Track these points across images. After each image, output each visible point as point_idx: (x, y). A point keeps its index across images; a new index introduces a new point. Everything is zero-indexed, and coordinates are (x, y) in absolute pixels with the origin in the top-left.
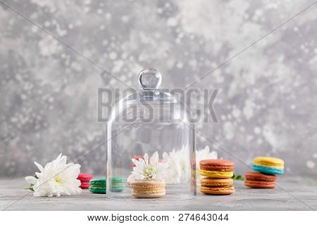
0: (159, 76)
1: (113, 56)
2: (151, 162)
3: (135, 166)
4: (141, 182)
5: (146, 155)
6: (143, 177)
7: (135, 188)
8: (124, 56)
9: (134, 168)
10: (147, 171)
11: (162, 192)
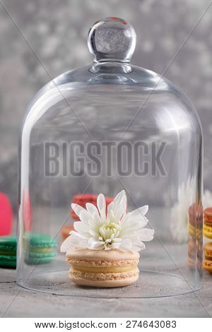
0: (131, 34)
1: (43, 28)
2: (112, 212)
3: (77, 219)
4: (89, 254)
5: (101, 198)
6: (93, 244)
7: (76, 267)
8: (61, 28)
9: (76, 224)
10: (103, 230)
11: (131, 275)
